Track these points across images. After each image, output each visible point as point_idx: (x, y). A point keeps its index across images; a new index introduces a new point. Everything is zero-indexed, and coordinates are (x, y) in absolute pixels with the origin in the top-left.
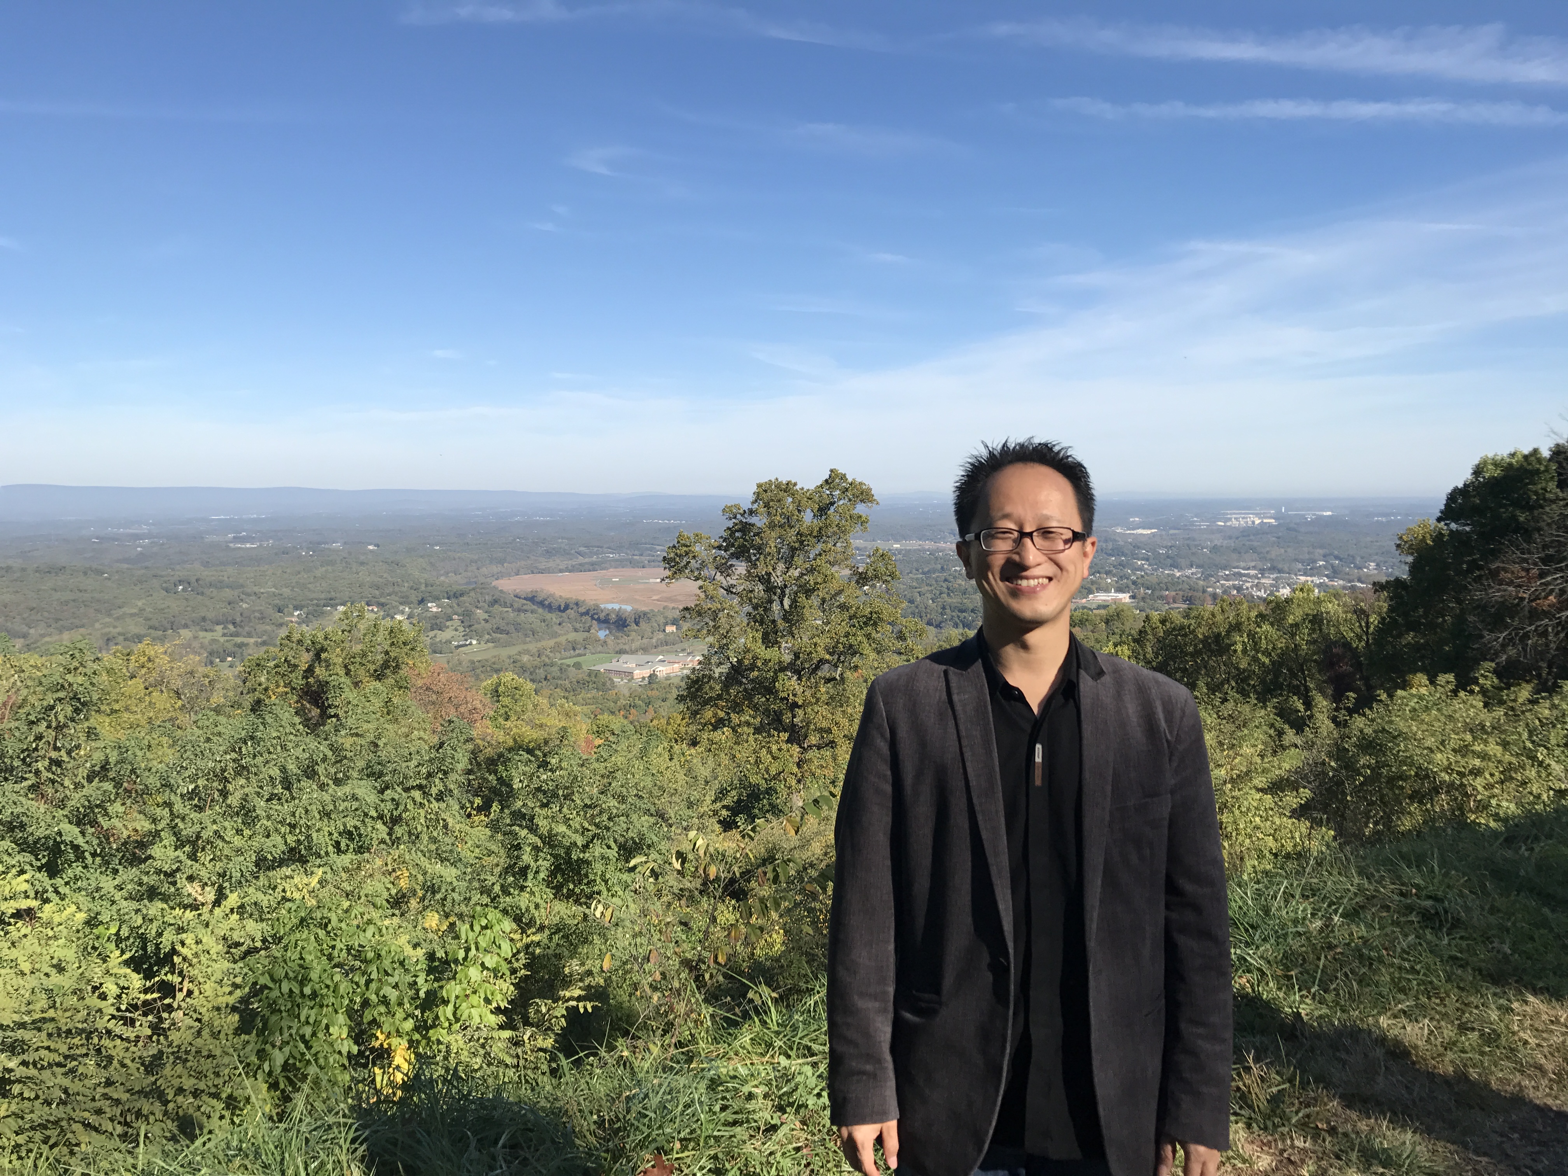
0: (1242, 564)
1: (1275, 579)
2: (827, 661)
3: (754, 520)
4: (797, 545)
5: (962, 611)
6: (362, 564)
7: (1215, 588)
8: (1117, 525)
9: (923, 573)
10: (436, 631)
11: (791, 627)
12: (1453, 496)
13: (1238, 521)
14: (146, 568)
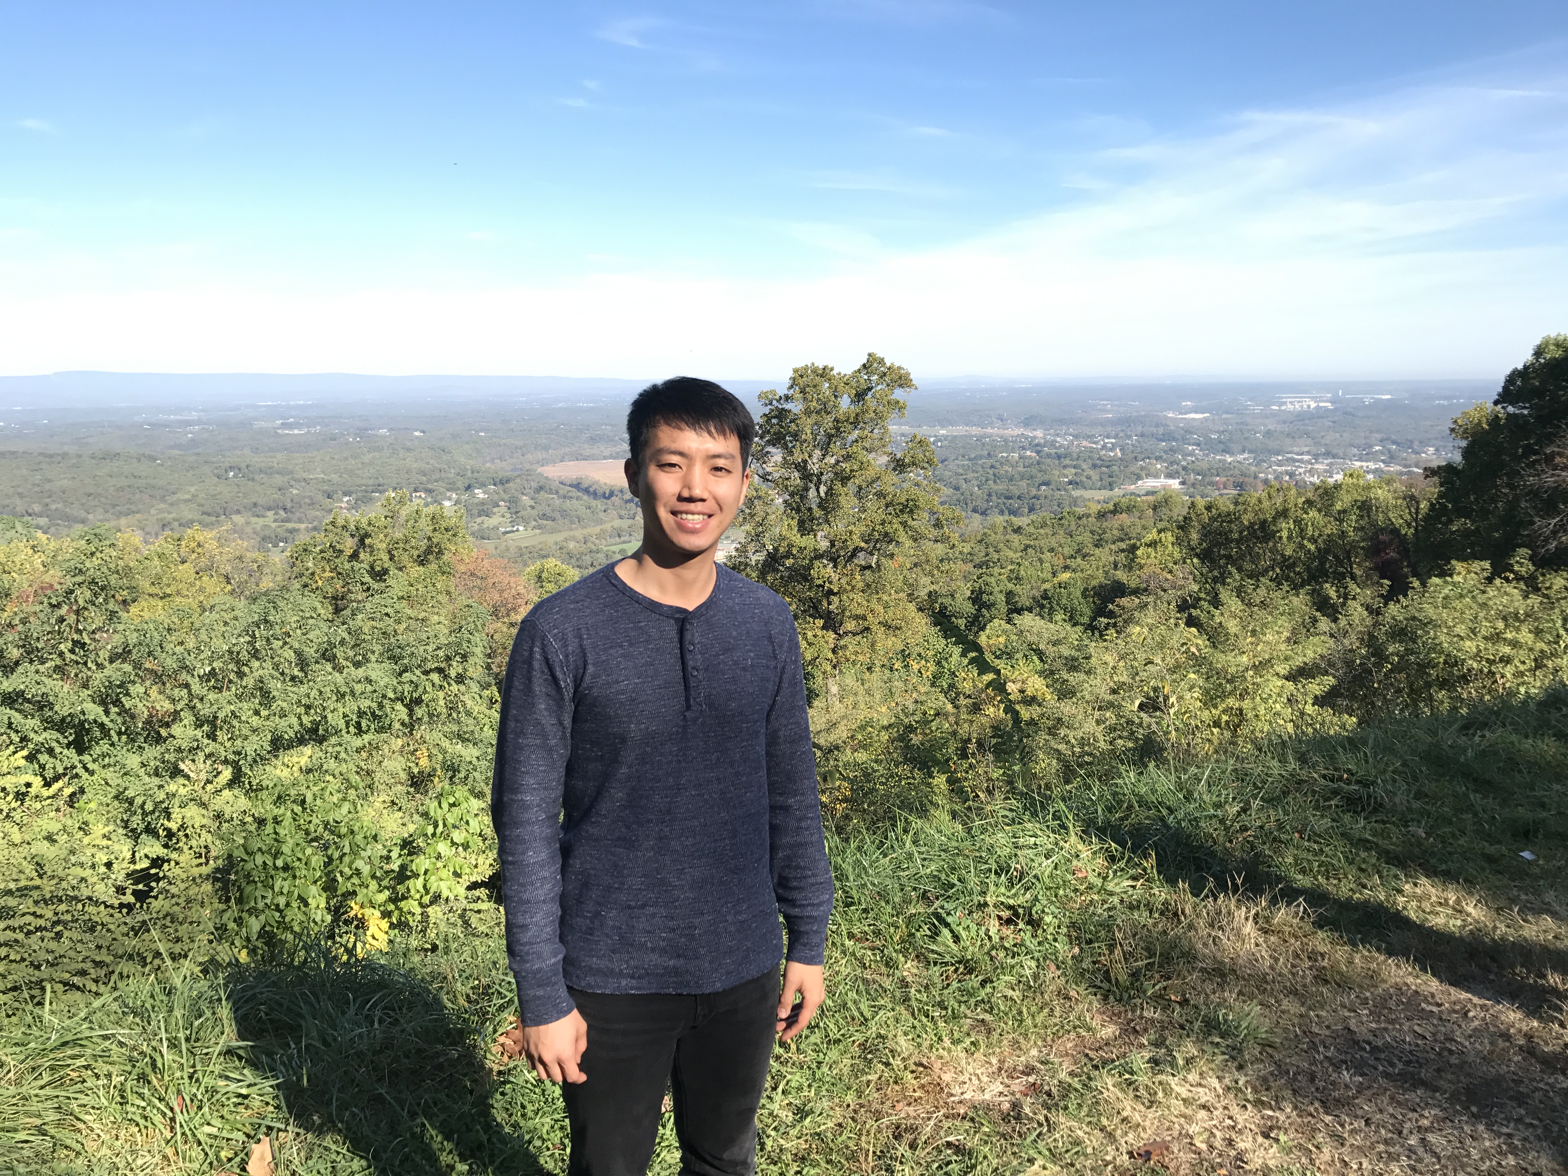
0: (1296, 449)
1: (1331, 463)
2: (862, 549)
3: (788, 406)
4: (833, 432)
5: (1007, 498)
6: (409, 450)
7: (1267, 474)
8: (1169, 409)
9: (970, 460)
10: (483, 518)
11: (826, 515)
12: (1511, 379)
13: (1293, 405)
14: (198, 454)
